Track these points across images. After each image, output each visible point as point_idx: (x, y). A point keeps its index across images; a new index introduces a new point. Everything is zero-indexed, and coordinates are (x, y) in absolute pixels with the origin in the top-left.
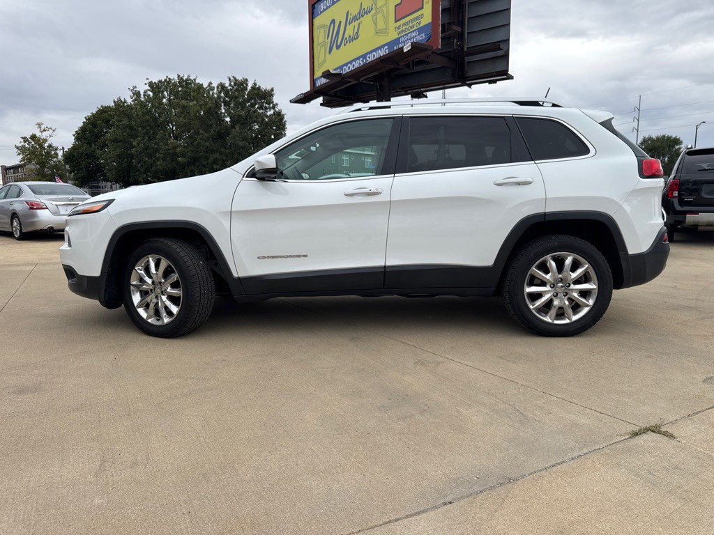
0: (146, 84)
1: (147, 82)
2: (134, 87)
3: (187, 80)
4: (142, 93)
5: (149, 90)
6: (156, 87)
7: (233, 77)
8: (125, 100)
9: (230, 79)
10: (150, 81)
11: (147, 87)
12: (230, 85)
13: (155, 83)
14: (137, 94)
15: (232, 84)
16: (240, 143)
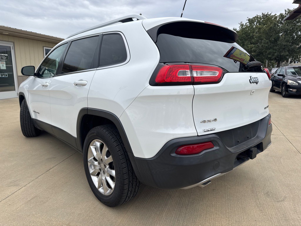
0: (247, 20)
1: (248, 19)
2: (241, 22)
3: (267, 15)
4: (244, 24)
5: (248, 23)
6: (251, 21)
7: (288, 9)
8: (236, 29)
9: (286, 11)
10: (249, 18)
11: (247, 21)
12: (285, 14)
13: (251, 19)
14: (242, 25)
15: (287, 13)
16: (284, 43)
